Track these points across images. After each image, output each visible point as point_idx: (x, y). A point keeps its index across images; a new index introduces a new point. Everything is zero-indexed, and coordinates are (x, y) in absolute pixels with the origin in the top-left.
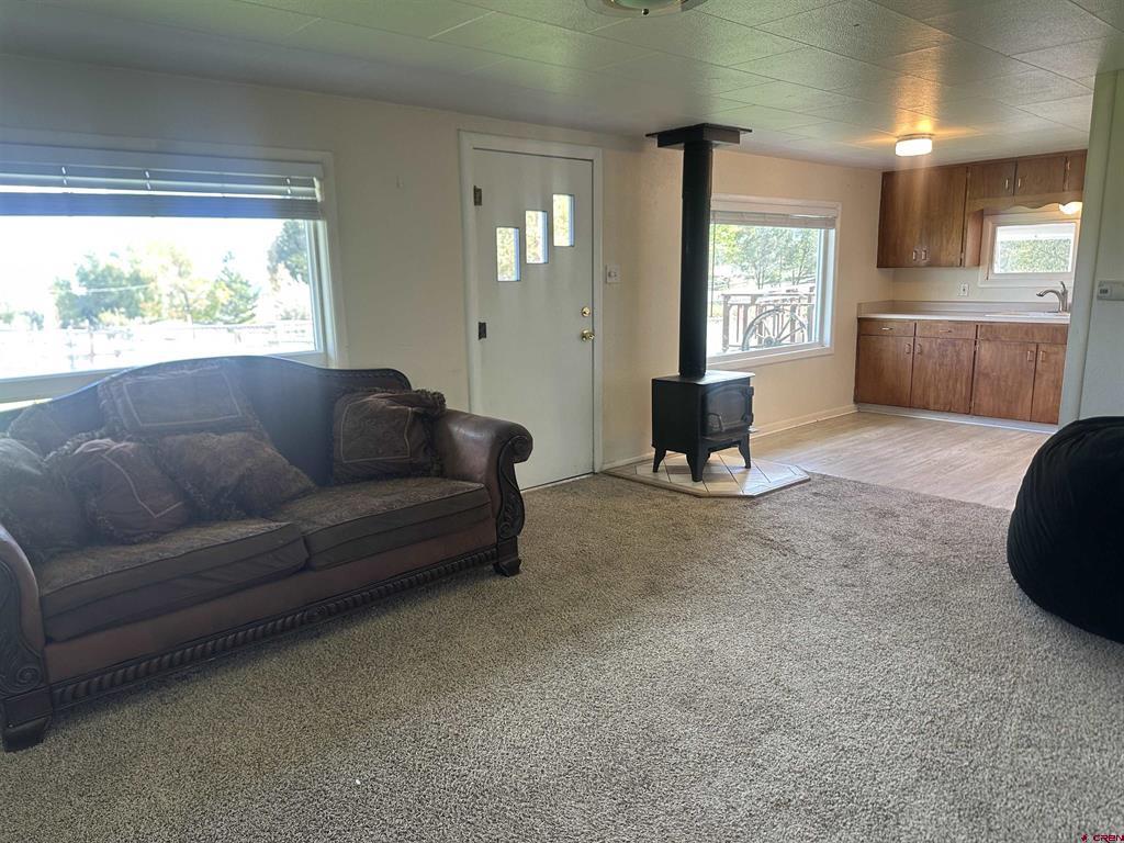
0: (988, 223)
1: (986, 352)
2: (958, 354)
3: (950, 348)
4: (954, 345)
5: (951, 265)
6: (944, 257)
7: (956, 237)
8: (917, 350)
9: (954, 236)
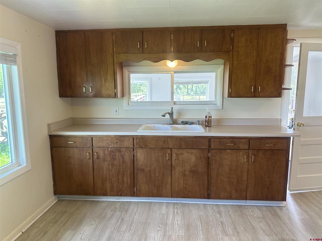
0: (126, 71)
1: (140, 155)
2: (123, 158)
3: (117, 154)
4: (120, 151)
5: (109, 97)
6: (104, 92)
7: (110, 78)
8: (95, 157)
9: (109, 77)
